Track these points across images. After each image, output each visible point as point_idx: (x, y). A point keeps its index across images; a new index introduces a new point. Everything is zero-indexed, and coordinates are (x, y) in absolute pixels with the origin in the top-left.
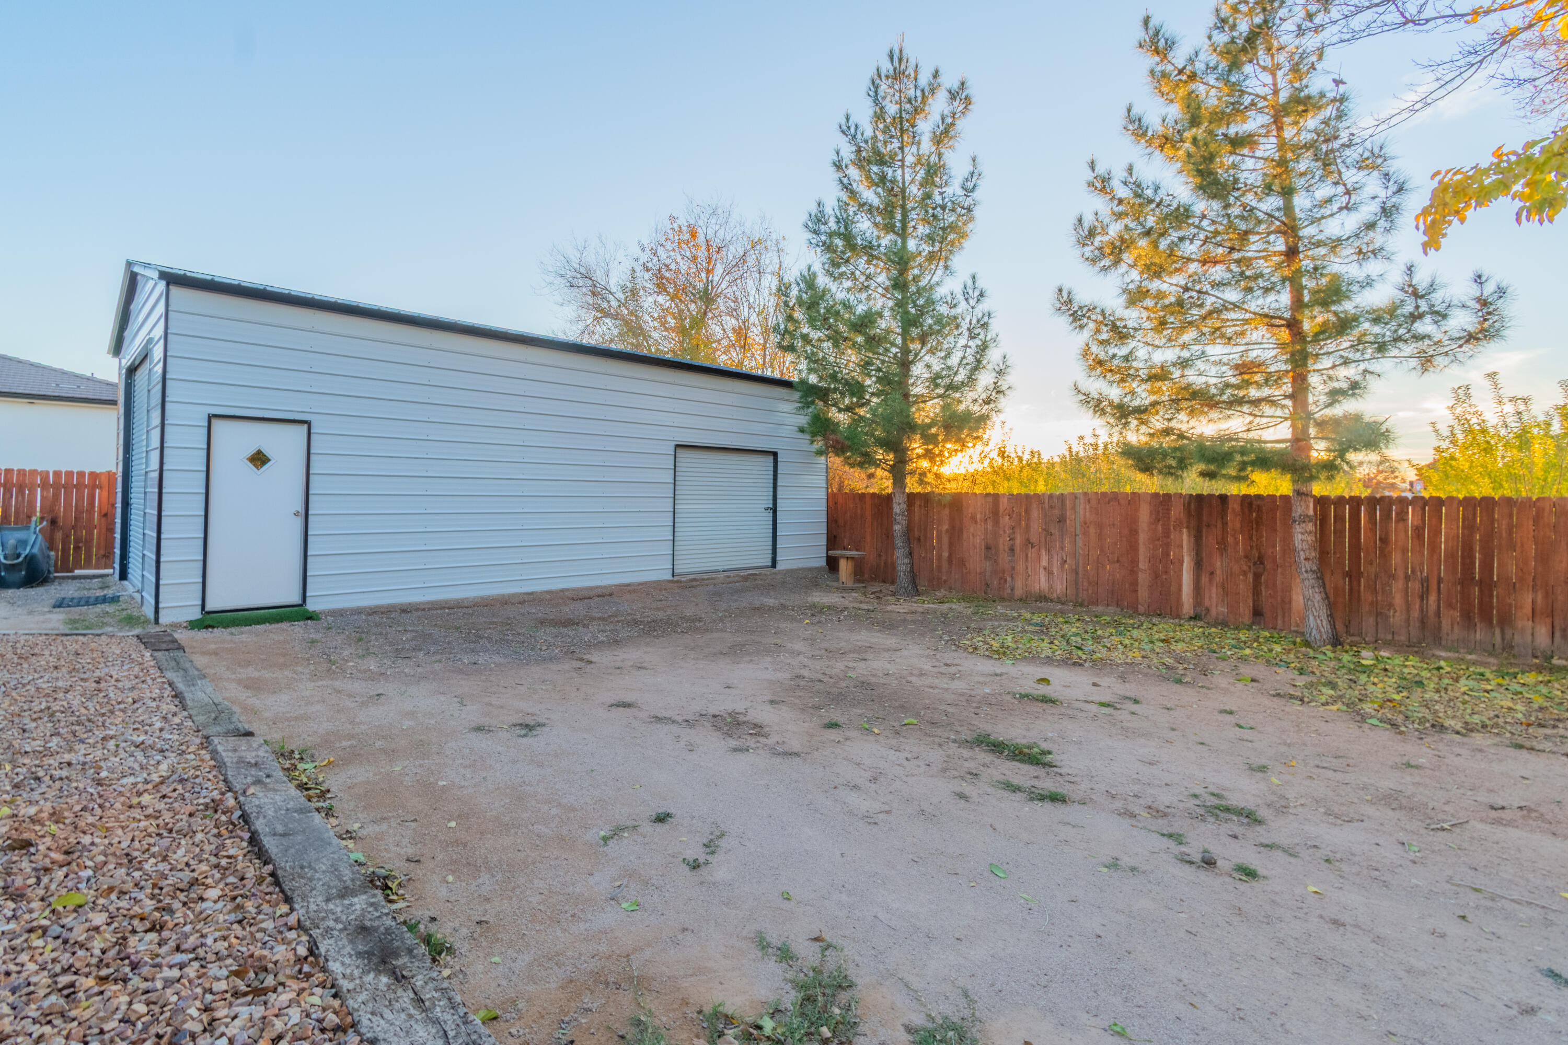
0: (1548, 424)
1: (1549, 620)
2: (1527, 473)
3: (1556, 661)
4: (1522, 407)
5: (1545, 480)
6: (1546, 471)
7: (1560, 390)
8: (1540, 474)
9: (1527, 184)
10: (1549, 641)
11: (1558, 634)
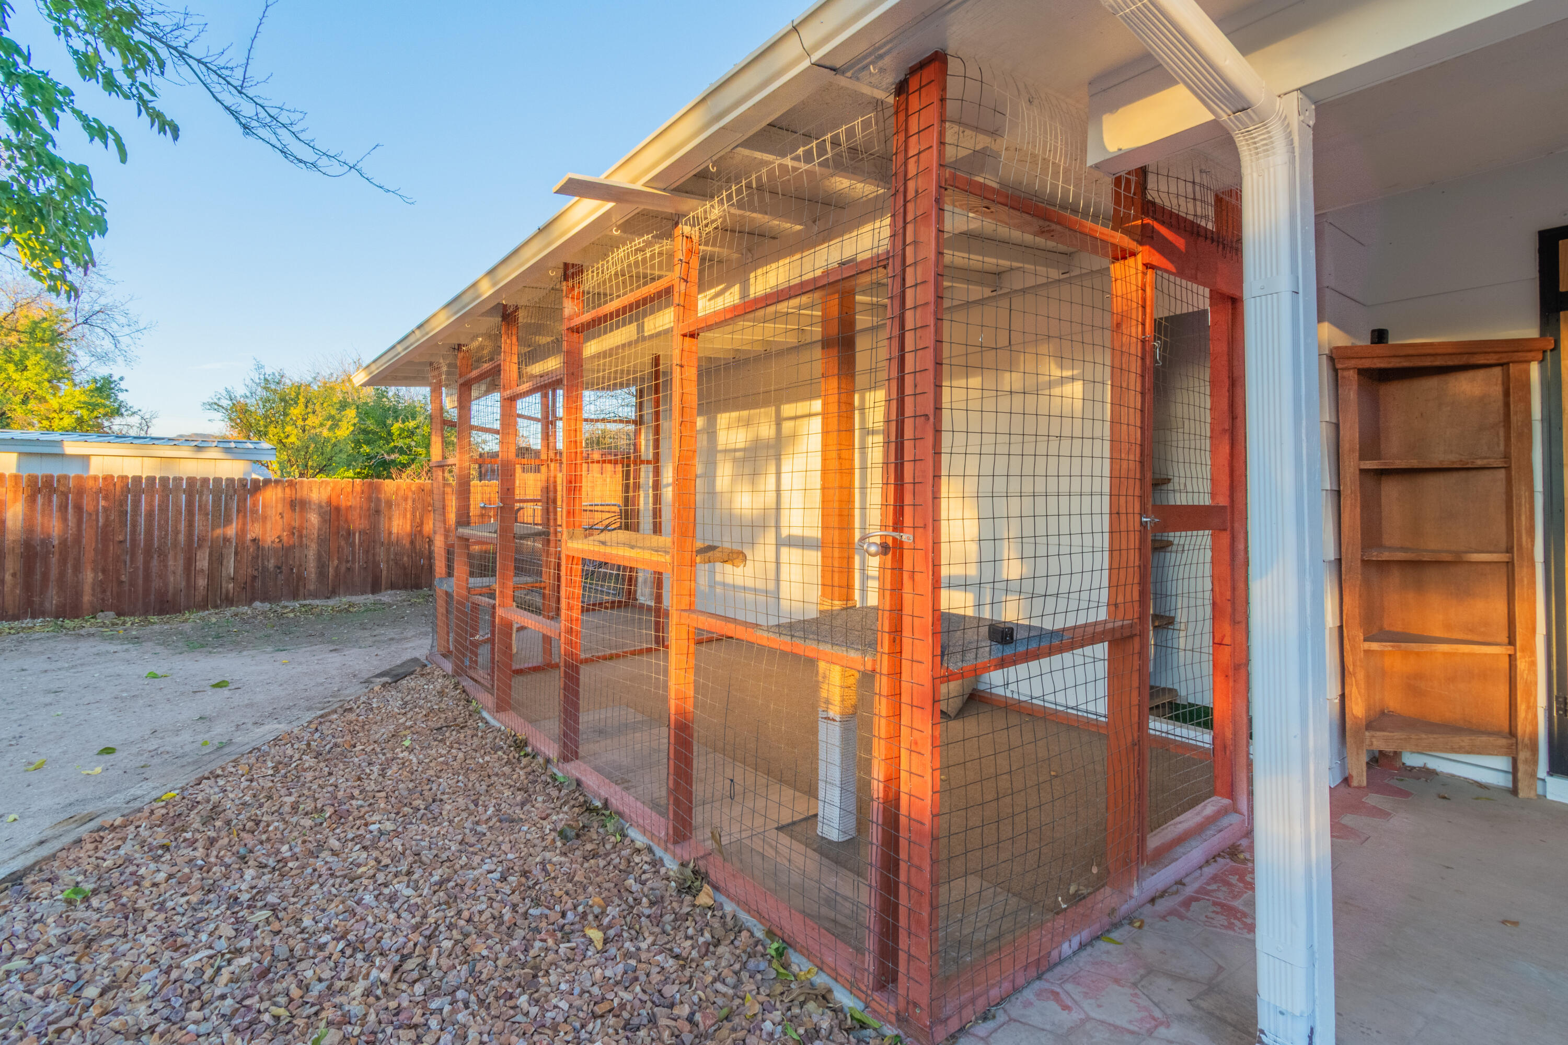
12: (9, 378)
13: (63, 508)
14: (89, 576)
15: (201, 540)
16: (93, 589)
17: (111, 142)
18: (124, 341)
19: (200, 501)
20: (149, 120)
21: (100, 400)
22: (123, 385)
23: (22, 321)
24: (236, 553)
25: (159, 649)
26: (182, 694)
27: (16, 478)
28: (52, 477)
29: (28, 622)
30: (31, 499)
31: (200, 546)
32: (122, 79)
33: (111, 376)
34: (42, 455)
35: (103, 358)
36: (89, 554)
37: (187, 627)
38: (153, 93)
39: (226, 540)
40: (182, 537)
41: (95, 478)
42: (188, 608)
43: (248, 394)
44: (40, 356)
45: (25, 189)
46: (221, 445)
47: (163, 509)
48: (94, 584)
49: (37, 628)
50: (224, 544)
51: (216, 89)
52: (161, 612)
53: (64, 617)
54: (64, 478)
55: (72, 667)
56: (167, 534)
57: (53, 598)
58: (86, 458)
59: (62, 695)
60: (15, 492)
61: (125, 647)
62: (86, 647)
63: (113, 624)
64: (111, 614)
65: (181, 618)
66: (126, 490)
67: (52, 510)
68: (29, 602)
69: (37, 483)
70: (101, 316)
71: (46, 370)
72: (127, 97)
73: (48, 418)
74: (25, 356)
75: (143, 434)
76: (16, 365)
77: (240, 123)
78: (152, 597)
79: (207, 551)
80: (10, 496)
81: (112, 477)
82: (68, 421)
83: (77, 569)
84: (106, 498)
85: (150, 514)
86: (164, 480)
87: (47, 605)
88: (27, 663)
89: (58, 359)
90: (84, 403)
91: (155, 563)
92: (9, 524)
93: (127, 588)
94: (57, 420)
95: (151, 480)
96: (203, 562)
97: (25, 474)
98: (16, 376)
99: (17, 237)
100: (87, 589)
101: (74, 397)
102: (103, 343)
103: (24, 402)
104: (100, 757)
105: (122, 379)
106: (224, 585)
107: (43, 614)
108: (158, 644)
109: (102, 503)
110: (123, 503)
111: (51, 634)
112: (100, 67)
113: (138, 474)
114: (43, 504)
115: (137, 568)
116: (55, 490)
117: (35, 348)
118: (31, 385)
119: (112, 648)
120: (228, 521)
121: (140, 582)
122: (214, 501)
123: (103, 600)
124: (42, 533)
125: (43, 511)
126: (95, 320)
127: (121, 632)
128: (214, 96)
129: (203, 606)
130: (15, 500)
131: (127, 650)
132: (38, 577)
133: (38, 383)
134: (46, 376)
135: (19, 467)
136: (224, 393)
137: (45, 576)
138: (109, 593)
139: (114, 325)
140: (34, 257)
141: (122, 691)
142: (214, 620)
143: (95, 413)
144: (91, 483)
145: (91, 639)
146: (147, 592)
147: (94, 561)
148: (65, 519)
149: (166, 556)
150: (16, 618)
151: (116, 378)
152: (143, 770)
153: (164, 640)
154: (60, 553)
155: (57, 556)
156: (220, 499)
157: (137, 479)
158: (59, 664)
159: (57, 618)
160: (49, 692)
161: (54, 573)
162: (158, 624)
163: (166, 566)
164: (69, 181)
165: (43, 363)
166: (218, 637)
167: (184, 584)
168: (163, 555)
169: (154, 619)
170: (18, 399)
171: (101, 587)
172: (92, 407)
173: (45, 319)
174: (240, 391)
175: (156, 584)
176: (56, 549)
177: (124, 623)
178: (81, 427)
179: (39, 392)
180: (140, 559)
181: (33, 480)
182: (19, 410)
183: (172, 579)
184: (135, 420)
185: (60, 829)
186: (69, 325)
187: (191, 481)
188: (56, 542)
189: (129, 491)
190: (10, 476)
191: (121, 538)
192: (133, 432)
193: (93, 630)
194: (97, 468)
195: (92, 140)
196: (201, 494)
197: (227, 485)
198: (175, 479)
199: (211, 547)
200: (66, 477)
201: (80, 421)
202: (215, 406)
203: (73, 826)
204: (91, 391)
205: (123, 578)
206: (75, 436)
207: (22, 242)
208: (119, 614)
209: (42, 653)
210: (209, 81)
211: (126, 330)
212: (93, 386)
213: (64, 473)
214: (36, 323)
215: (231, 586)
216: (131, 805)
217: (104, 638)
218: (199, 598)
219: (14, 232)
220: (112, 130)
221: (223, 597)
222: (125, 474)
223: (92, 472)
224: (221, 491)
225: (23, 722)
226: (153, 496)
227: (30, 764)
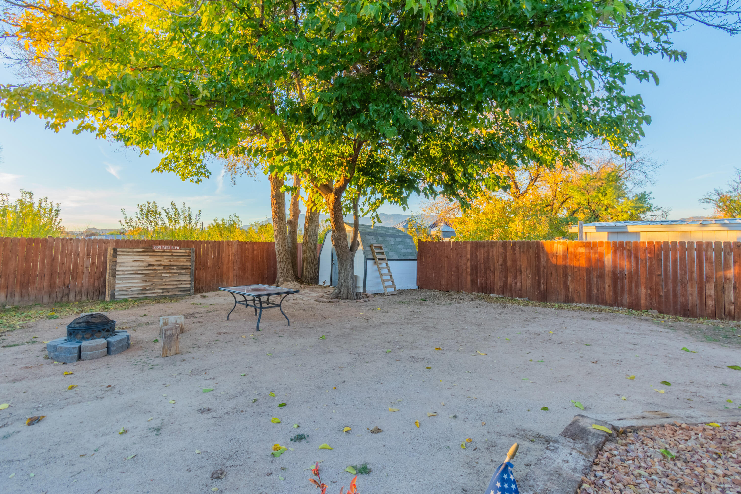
0: (16, 207)
1: (6, 290)
2: (4, 227)
3: (7, 307)
4: (5, 198)
5: (11, 230)
6: (13, 226)
7: (20, 193)
8: (10, 227)
9: (7, 102)
10: (5, 299)
11: (9, 295)
12: (600, 200)
13: (629, 257)
14: (643, 291)
15: (709, 278)
16: (646, 298)
17: (651, 78)
18: (650, 174)
19: (706, 255)
20: (668, 57)
21: (640, 205)
22: (651, 196)
23: (603, 175)
24: (735, 288)
25: (687, 336)
26: (707, 365)
27: (608, 243)
28: (623, 242)
29: (616, 308)
30: (615, 252)
31: (708, 281)
32: (653, 45)
33: (645, 192)
34: (618, 232)
35: (639, 184)
36: (643, 280)
37: (703, 327)
38: (670, 43)
39: (727, 279)
40: (695, 275)
41: (644, 243)
42: (702, 316)
43: (732, 190)
44: (612, 188)
45: (610, 117)
46: (718, 222)
47: (683, 259)
48: (646, 295)
49: (620, 312)
50: (725, 282)
51: (709, 20)
52: (685, 315)
53: (632, 309)
54: (628, 243)
55: (640, 334)
56: (685, 273)
57: (626, 299)
58: (637, 234)
59: (637, 347)
60: (608, 249)
61: (667, 330)
62: (645, 326)
63: (658, 317)
64: (656, 312)
65: (697, 321)
66: (660, 249)
67: (624, 258)
68: (616, 300)
69: (617, 245)
70: (638, 164)
71: (615, 194)
72: (656, 52)
73: (616, 216)
74: (606, 189)
75: (664, 219)
76: (602, 194)
77: (728, 30)
78: (679, 307)
79: (713, 285)
80: (606, 251)
81: (652, 242)
82: (626, 216)
83: (637, 286)
84: (650, 253)
85: (675, 261)
86: (682, 244)
87: (624, 301)
88: (619, 327)
89: (619, 188)
90: (633, 207)
91: (679, 288)
92: (606, 263)
93: (664, 300)
94: (620, 216)
95: (674, 243)
96: (710, 290)
97: (611, 241)
98: (602, 199)
99: (608, 138)
100: (643, 297)
101: (628, 205)
102: (639, 177)
103: (606, 209)
104: (662, 385)
105: (651, 193)
106: (727, 306)
107: (622, 306)
108: (686, 333)
109: (648, 255)
110: (659, 255)
111: (627, 316)
112: (641, 45)
113: (666, 240)
114: (620, 255)
115: (668, 290)
116: (625, 249)
117: (609, 185)
118: (608, 201)
119: (659, 329)
120: (727, 267)
121: (671, 297)
122: (716, 256)
123: (651, 303)
124: (620, 268)
125: (620, 258)
126: (635, 167)
127: (663, 322)
128: (707, 24)
129: (713, 316)
130: (608, 253)
131: (667, 332)
132: (619, 288)
133: (612, 200)
134: (615, 197)
135: (608, 238)
136: (714, 192)
137: (623, 288)
138: (654, 301)
139: (644, 167)
140: (615, 144)
141: (669, 353)
142: (721, 326)
143: (639, 211)
144: (642, 245)
145: (647, 322)
146: (675, 303)
147: (645, 284)
148: (630, 262)
149: (686, 285)
150: (611, 305)
151: (647, 193)
152: (689, 402)
153: (690, 331)
154: (629, 278)
155: (627, 279)
156: (720, 254)
157: (666, 243)
158: (633, 331)
159: (629, 309)
160: (631, 343)
161: (626, 287)
162: (683, 322)
163: (686, 290)
164: (632, 105)
165: (613, 191)
166: (726, 337)
167: (698, 302)
168: (684, 286)
169: (681, 318)
170: (604, 208)
171: (650, 297)
172: (637, 208)
173: (613, 172)
174: (725, 189)
175: (681, 299)
176: (627, 276)
177: (664, 317)
178: (632, 218)
179: (612, 204)
180: (670, 286)
181: (615, 244)
182: (604, 213)
183: (690, 298)
184: (659, 213)
185: (652, 415)
186: (622, 172)
187: (700, 244)
188: (627, 273)
189: (662, 249)
190: (606, 242)
191: (659, 273)
192: (658, 219)
193: (647, 318)
194: (644, 238)
195: (641, 81)
196: (707, 251)
197: (725, 246)
198: (689, 243)
199: (716, 282)
200: (630, 242)
201: (631, 215)
202: (708, 200)
203: (658, 416)
204: (636, 201)
205: (661, 294)
206: (631, 223)
207: (610, 140)
208: (660, 312)
209: (625, 324)
210: (703, 18)
211: (651, 168)
212: (637, 198)
213: (628, 240)
214: (610, 174)
215: (732, 307)
216: (689, 419)
217: (654, 324)
218: (709, 311)
219: (607, 136)
220: (651, 72)
221: (727, 313)
222: (658, 240)
223: (642, 240)
224: (721, 250)
225: (621, 354)
226: (676, 253)
227: (627, 375)
